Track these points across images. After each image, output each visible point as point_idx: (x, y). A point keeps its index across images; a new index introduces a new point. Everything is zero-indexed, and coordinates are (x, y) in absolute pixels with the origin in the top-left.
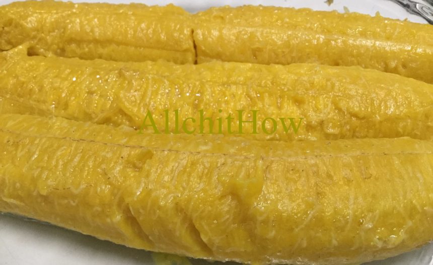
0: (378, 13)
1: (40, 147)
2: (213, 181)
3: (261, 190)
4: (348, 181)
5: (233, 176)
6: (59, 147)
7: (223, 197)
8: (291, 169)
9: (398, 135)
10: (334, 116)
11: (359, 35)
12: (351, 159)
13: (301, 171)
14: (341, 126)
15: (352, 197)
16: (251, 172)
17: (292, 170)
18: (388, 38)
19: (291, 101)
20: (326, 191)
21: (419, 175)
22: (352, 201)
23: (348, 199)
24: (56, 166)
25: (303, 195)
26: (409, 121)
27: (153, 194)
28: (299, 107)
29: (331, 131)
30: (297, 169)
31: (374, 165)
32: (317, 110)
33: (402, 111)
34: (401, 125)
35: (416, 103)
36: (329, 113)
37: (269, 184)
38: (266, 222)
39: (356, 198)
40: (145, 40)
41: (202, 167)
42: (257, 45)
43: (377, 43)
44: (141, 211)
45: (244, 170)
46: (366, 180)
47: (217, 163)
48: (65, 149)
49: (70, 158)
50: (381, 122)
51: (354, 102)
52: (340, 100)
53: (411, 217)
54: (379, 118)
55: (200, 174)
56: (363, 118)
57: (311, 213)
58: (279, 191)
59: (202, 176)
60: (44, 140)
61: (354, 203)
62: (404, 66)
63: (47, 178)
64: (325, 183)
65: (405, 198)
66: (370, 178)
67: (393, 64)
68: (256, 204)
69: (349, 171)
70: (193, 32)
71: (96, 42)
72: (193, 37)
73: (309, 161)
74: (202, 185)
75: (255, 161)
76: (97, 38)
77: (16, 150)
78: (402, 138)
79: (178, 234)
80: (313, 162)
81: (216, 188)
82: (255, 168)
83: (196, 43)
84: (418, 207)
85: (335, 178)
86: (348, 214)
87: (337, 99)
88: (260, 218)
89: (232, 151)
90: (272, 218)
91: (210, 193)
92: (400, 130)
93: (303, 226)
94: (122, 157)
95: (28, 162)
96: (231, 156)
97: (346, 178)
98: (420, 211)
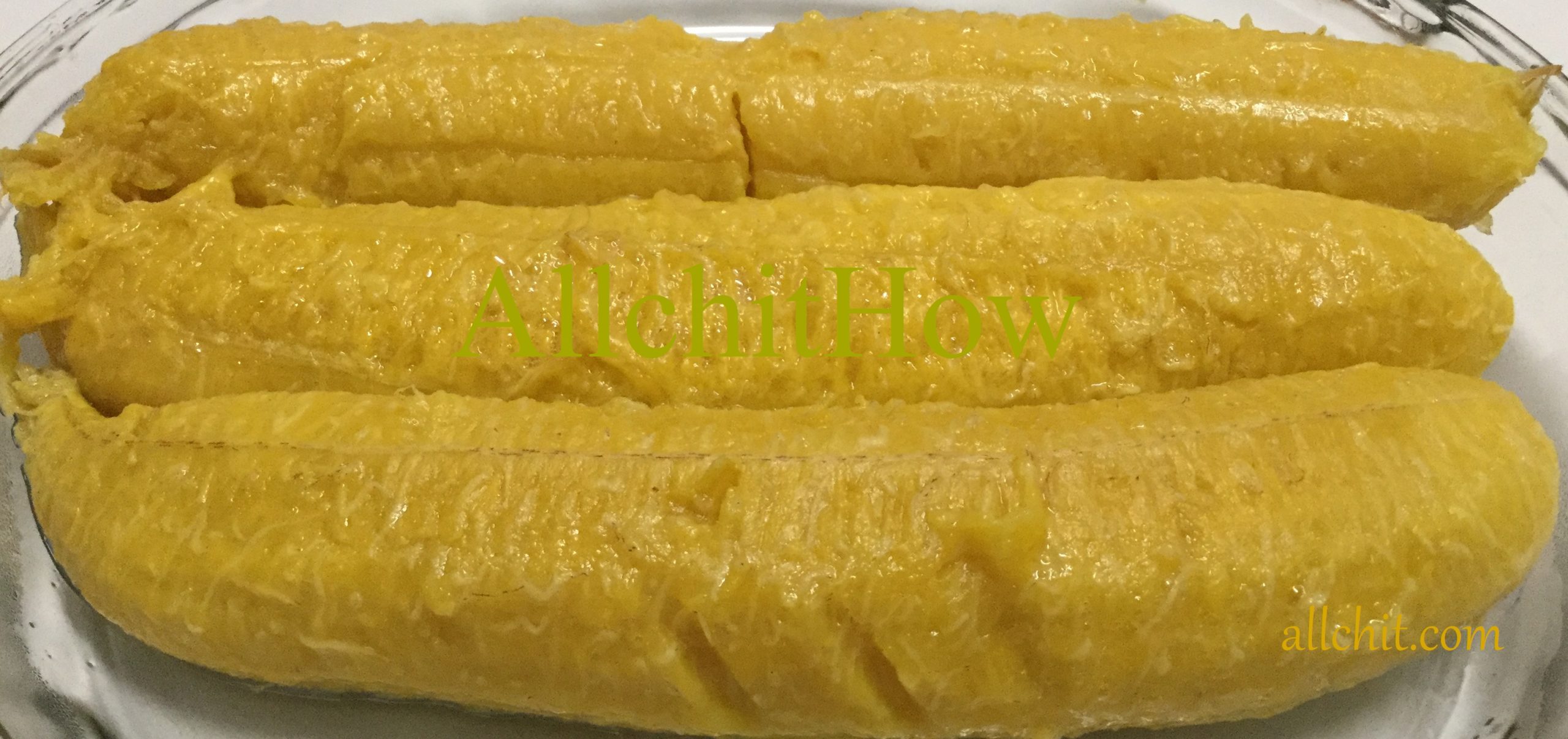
0: (1246, 21)
1: (406, 485)
2: (915, 527)
3: (1045, 542)
4: (1252, 494)
5: (963, 511)
6: (464, 479)
7: (946, 566)
8: (1108, 476)
9: (1346, 360)
10: (1178, 322)
11: (1202, 87)
12: (1248, 437)
13: (1132, 480)
14: (1199, 348)
15: (1266, 531)
16: (1008, 496)
17: (1112, 479)
18: (1284, 92)
19: (1061, 291)
20: (1201, 524)
21: (1416, 461)
22: (1267, 543)
23: (1257, 540)
24: (470, 533)
25: (1149, 541)
26: (1370, 319)
27: (761, 581)
28: (1084, 305)
29: (1173, 364)
30: (1121, 476)
31: (1306, 447)
32: (1130, 308)
33: (1348, 297)
34: (1350, 332)
35: (1384, 271)
36: (1164, 317)
37: (1060, 521)
38: (1066, 621)
39: (1276, 536)
40: (596, 134)
41: (877, 492)
42: (928, 130)
43: (1259, 108)
44: (733, 628)
45: (988, 491)
46: (1294, 486)
47: (917, 480)
48: (484, 483)
49: (506, 505)
50: (1298, 330)
51: (1226, 280)
52: (1189, 278)
53: (1413, 569)
54: (1292, 319)
55: (878, 514)
56: (1253, 322)
57: (1174, 585)
58: (1087, 536)
59: (884, 518)
60: (414, 462)
61: (1274, 548)
62: (1335, 166)
63: (450, 569)
64: (1196, 505)
65: (1392, 524)
66: (1302, 479)
67: (1304, 164)
68: (1036, 576)
69: (1250, 467)
70: (736, 101)
71: (445, 147)
72: (738, 117)
73: (1148, 453)
74: (886, 542)
75: (1014, 465)
76: (449, 137)
77: (332, 497)
78: (1357, 367)
79: (836, 677)
80: (1158, 452)
81: (926, 544)
82: (1017, 482)
83: (750, 134)
84: (1426, 541)
85: (1218, 489)
86: (1263, 578)
87: (1181, 274)
88: (1050, 612)
89: (946, 443)
90: (1082, 609)
91: (912, 559)
92: (1351, 347)
93: (1157, 620)
94: (655, 489)
95: (378, 531)
96: (947, 458)
97: (1245, 487)
98: (1433, 551)
